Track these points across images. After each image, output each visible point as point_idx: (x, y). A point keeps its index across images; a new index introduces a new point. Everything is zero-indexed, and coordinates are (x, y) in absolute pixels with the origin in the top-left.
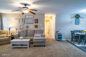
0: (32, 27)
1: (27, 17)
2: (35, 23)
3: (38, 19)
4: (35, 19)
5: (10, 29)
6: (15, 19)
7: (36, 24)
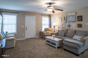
0: (74, 26)
1: (69, 14)
2: (78, 21)
3: (82, 16)
4: (78, 16)
5: (54, 27)
6: (59, 18)
7: (80, 23)
